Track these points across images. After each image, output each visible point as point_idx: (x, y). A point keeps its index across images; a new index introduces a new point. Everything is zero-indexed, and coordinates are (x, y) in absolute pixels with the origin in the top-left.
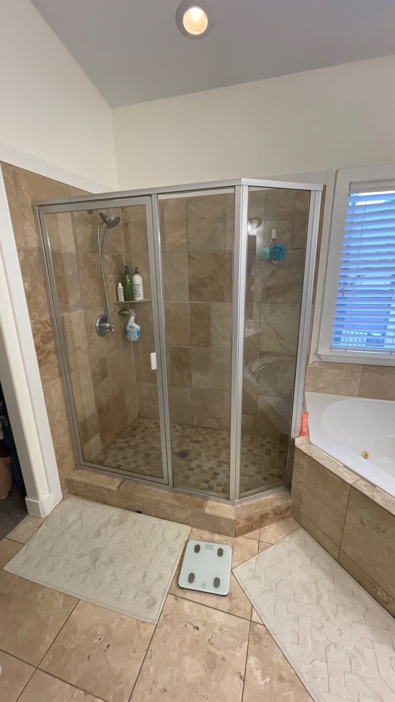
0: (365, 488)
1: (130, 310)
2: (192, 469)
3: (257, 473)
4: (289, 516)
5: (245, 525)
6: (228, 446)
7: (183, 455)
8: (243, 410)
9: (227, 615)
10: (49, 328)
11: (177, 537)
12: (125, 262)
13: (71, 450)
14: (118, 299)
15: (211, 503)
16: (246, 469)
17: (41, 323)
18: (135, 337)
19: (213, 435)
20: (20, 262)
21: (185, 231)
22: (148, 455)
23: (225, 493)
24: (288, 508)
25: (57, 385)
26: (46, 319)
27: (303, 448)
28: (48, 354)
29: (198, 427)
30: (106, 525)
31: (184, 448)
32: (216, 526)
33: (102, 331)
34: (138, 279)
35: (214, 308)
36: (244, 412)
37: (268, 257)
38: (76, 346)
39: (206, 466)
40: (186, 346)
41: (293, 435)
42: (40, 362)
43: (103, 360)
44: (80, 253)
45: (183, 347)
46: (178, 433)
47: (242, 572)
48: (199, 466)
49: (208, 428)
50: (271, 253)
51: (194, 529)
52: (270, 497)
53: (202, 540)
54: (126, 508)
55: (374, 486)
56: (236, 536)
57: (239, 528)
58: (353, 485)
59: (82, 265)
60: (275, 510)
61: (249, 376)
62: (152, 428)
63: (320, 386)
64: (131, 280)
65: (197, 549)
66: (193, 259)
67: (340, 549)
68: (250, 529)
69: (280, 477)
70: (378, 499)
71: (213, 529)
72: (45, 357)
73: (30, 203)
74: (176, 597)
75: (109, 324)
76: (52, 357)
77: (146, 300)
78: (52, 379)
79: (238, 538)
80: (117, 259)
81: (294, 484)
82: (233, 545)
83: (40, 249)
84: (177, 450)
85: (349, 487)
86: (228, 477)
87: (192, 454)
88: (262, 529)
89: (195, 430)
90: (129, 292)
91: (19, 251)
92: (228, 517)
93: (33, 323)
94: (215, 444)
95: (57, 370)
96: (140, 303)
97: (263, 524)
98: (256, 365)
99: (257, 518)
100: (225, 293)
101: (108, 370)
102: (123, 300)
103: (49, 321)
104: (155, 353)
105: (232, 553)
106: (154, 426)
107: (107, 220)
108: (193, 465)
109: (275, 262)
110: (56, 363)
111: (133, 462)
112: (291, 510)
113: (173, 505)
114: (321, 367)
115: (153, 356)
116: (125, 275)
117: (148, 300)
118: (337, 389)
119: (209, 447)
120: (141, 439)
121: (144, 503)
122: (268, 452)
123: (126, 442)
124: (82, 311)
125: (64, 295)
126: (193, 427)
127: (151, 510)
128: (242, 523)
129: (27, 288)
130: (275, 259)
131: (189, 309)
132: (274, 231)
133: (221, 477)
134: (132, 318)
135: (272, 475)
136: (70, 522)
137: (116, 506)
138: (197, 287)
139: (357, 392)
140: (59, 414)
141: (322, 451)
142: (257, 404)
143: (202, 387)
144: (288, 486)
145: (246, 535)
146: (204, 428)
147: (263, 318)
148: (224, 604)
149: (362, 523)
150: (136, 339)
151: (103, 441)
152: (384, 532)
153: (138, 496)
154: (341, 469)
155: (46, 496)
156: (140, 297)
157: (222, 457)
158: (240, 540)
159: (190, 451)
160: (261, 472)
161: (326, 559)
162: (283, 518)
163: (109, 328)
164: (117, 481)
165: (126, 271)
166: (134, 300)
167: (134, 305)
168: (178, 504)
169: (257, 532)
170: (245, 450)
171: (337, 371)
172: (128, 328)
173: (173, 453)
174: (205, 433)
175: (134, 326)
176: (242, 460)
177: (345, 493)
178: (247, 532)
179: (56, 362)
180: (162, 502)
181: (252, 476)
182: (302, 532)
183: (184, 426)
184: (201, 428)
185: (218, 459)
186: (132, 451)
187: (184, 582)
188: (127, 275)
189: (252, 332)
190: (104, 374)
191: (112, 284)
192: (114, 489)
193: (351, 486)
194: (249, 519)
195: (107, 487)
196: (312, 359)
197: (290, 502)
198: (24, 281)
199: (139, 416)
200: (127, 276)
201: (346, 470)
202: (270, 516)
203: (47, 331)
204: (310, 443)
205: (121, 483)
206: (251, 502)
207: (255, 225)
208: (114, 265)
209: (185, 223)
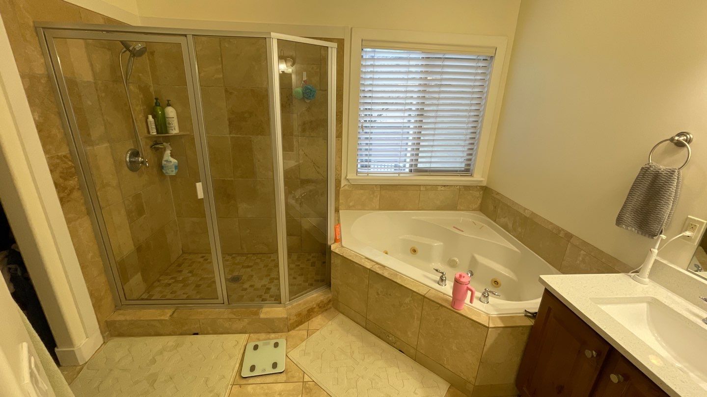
0: (378, 269)
1: (164, 144)
2: (246, 289)
3: (304, 281)
4: (330, 308)
5: (296, 321)
6: (277, 266)
7: (235, 279)
8: (288, 232)
9: (285, 384)
10: (70, 163)
11: (236, 345)
12: (153, 93)
13: (109, 291)
14: (149, 132)
15: (265, 310)
16: (294, 280)
17: (58, 157)
18: (172, 171)
19: (263, 258)
20: (25, 90)
21: (220, 66)
22: (198, 286)
23: (278, 300)
24: (330, 301)
25: (85, 225)
26: (64, 153)
27: (337, 251)
28: (71, 191)
29: (248, 254)
30: (161, 352)
31: (236, 274)
32: (272, 327)
33: (133, 166)
34: (171, 112)
35: (255, 141)
36: (289, 234)
37: (301, 96)
38: (105, 182)
39: (258, 284)
40: (230, 178)
41: (329, 243)
42: (61, 200)
43: (137, 197)
44: (100, 82)
45: (226, 179)
46: (229, 262)
47: (295, 354)
48: (251, 286)
49: (258, 254)
50: (303, 93)
51: (252, 335)
52: (315, 295)
53: (259, 340)
54: (181, 334)
55: (384, 267)
56: (289, 331)
57: (291, 324)
58: (372, 269)
59: (103, 95)
60: (319, 304)
61: (293, 202)
62: (200, 262)
63: (351, 204)
64: (164, 113)
65: (256, 347)
66: (231, 93)
67: (366, 319)
68: (299, 323)
69: (323, 281)
70: (386, 274)
71: (269, 330)
72: (68, 195)
73: (31, 24)
74: (240, 386)
75: (142, 158)
76: (76, 194)
77: (182, 133)
78: (79, 218)
79: (290, 332)
80: (144, 90)
81: (333, 281)
82: (287, 337)
83: (49, 77)
84: (229, 277)
85: (368, 271)
86: (279, 289)
87: (245, 277)
88: (310, 321)
89: (245, 257)
90: (162, 125)
91: (23, 77)
92: (280, 316)
93: (48, 158)
94: (266, 266)
95: (83, 208)
96: (175, 136)
97: (311, 317)
98: (298, 193)
99: (305, 312)
100: (264, 127)
101: (145, 207)
102: (155, 133)
103: (68, 155)
104: (200, 183)
105: (287, 344)
106: (201, 260)
107: (131, 48)
108: (246, 286)
109: (308, 101)
110: (82, 201)
111: (183, 294)
112: (331, 303)
113: (230, 319)
114: (351, 189)
115: (199, 186)
116: (155, 107)
117: (185, 134)
118: (363, 206)
119: (261, 268)
120: (188, 273)
121: (201, 324)
122: (313, 264)
123: (172, 278)
124: (107, 144)
125: (84, 127)
126: (242, 255)
127: (209, 329)
128: (293, 319)
129: (37, 119)
130: (307, 98)
131: (229, 142)
132: (305, 74)
133: (273, 290)
134: (168, 152)
135: (317, 281)
136: (117, 360)
137: (170, 335)
138: (236, 121)
139: (378, 207)
140: (90, 255)
141: (351, 250)
142: (301, 226)
143: (249, 216)
144: (329, 285)
145: (297, 329)
146: (254, 254)
147: (301, 150)
148: (283, 377)
149: (378, 294)
150: (174, 174)
151: (145, 280)
152: (390, 295)
153: (192, 319)
154: (363, 260)
155: (84, 342)
156: (175, 130)
157: (273, 275)
158: (293, 333)
159: (242, 276)
160: (308, 280)
161: (358, 329)
162: (326, 310)
163: (142, 162)
164: (169, 312)
165: (156, 103)
166: (168, 133)
167: (169, 139)
168: (235, 317)
169: (306, 324)
170: (293, 266)
171: (362, 191)
172: (164, 163)
173: (226, 280)
174: (255, 258)
175: (169, 159)
176: (289, 275)
177: (366, 276)
178: (297, 326)
179: (82, 199)
180: (219, 319)
181: (300, 284)
182: (341, 316)
183: (234, 255)
184: (252, 255)
185: (269, 278)
186: (181, 285)
187: (246, 373)
188: (158, 107)
189: (292, 163)
190: (140, 211)
191: (141, 116)
192: (167, 318)
193: (369, 269)
194: (299, 315)
195: (159, 318)
196: (343, 183)
197: (330, 295)
198: (33, 112)
199: (184, 252)
200: (158, 109)
201: (367, 260)
202: (315, 310)
203: (67, 166)
204: (342, 247)
205: (174, 312)
206: (300, 302)
207: (290, 64)
208: (141, 96)
209: (220, 59)
